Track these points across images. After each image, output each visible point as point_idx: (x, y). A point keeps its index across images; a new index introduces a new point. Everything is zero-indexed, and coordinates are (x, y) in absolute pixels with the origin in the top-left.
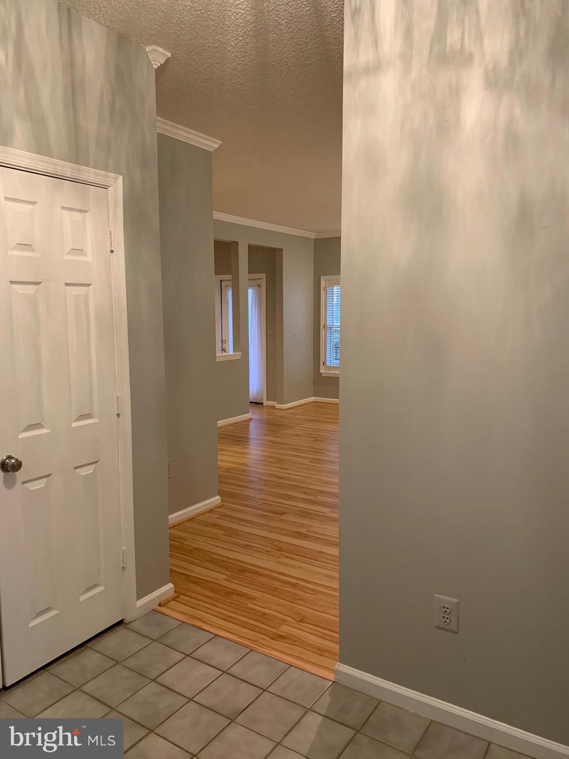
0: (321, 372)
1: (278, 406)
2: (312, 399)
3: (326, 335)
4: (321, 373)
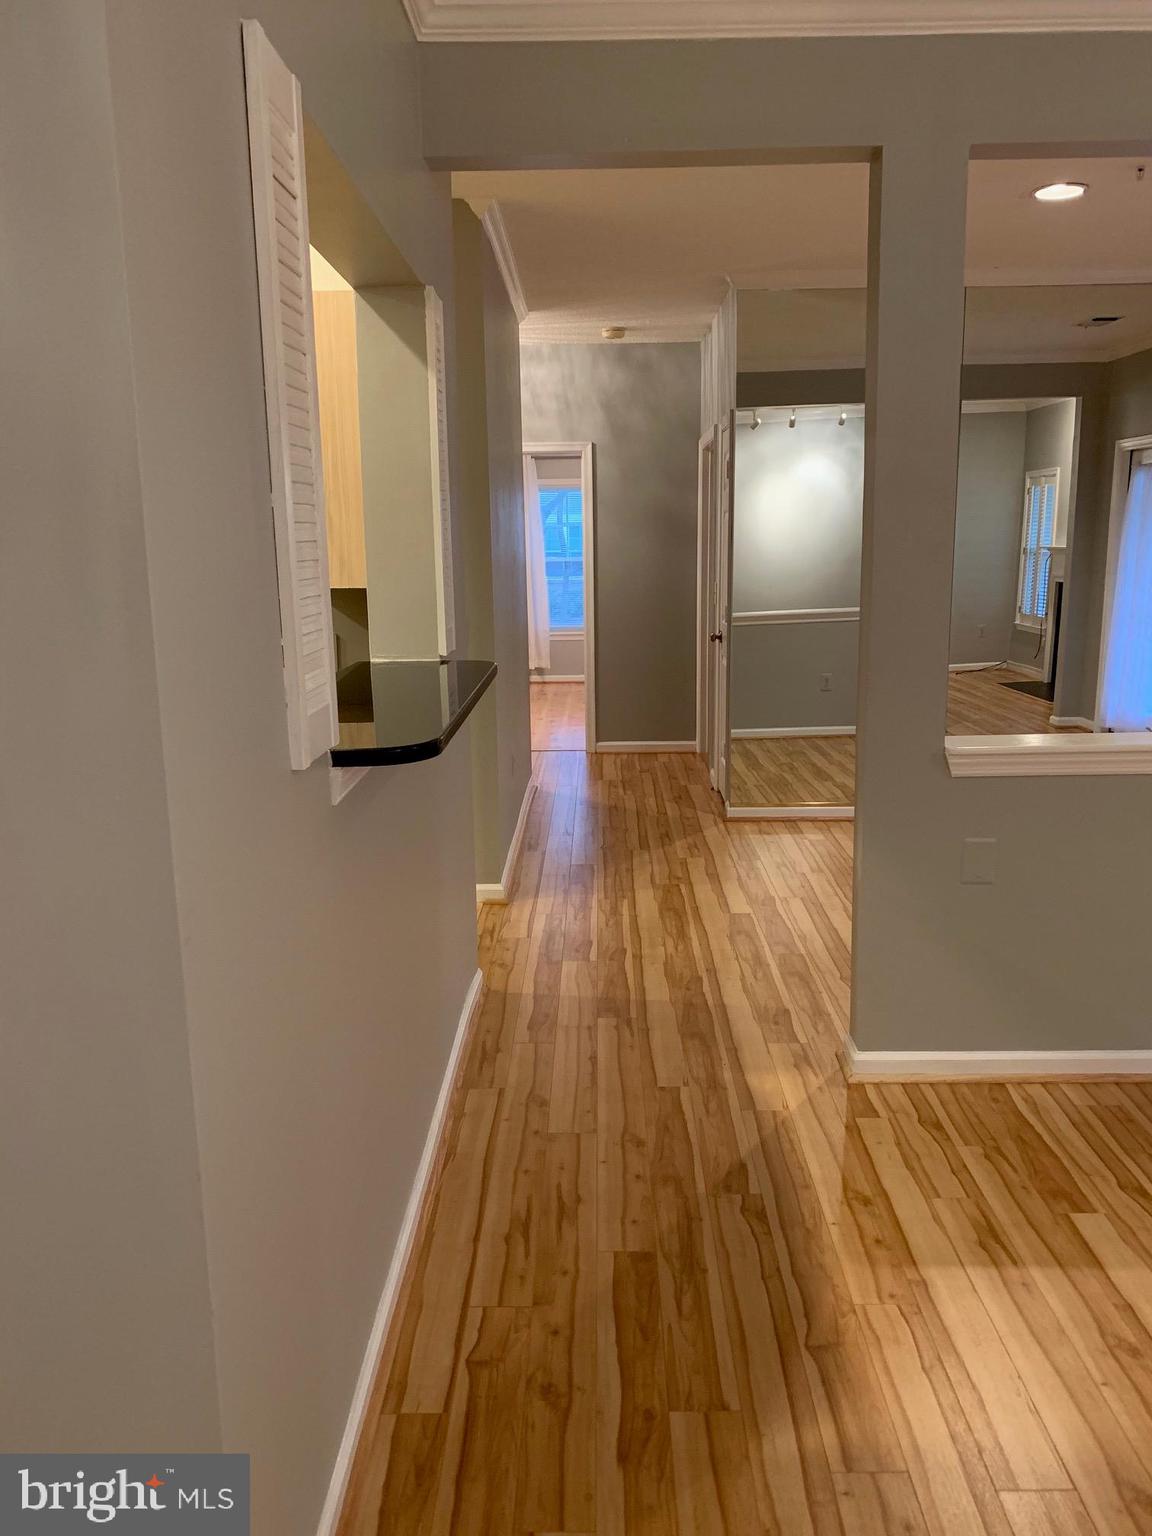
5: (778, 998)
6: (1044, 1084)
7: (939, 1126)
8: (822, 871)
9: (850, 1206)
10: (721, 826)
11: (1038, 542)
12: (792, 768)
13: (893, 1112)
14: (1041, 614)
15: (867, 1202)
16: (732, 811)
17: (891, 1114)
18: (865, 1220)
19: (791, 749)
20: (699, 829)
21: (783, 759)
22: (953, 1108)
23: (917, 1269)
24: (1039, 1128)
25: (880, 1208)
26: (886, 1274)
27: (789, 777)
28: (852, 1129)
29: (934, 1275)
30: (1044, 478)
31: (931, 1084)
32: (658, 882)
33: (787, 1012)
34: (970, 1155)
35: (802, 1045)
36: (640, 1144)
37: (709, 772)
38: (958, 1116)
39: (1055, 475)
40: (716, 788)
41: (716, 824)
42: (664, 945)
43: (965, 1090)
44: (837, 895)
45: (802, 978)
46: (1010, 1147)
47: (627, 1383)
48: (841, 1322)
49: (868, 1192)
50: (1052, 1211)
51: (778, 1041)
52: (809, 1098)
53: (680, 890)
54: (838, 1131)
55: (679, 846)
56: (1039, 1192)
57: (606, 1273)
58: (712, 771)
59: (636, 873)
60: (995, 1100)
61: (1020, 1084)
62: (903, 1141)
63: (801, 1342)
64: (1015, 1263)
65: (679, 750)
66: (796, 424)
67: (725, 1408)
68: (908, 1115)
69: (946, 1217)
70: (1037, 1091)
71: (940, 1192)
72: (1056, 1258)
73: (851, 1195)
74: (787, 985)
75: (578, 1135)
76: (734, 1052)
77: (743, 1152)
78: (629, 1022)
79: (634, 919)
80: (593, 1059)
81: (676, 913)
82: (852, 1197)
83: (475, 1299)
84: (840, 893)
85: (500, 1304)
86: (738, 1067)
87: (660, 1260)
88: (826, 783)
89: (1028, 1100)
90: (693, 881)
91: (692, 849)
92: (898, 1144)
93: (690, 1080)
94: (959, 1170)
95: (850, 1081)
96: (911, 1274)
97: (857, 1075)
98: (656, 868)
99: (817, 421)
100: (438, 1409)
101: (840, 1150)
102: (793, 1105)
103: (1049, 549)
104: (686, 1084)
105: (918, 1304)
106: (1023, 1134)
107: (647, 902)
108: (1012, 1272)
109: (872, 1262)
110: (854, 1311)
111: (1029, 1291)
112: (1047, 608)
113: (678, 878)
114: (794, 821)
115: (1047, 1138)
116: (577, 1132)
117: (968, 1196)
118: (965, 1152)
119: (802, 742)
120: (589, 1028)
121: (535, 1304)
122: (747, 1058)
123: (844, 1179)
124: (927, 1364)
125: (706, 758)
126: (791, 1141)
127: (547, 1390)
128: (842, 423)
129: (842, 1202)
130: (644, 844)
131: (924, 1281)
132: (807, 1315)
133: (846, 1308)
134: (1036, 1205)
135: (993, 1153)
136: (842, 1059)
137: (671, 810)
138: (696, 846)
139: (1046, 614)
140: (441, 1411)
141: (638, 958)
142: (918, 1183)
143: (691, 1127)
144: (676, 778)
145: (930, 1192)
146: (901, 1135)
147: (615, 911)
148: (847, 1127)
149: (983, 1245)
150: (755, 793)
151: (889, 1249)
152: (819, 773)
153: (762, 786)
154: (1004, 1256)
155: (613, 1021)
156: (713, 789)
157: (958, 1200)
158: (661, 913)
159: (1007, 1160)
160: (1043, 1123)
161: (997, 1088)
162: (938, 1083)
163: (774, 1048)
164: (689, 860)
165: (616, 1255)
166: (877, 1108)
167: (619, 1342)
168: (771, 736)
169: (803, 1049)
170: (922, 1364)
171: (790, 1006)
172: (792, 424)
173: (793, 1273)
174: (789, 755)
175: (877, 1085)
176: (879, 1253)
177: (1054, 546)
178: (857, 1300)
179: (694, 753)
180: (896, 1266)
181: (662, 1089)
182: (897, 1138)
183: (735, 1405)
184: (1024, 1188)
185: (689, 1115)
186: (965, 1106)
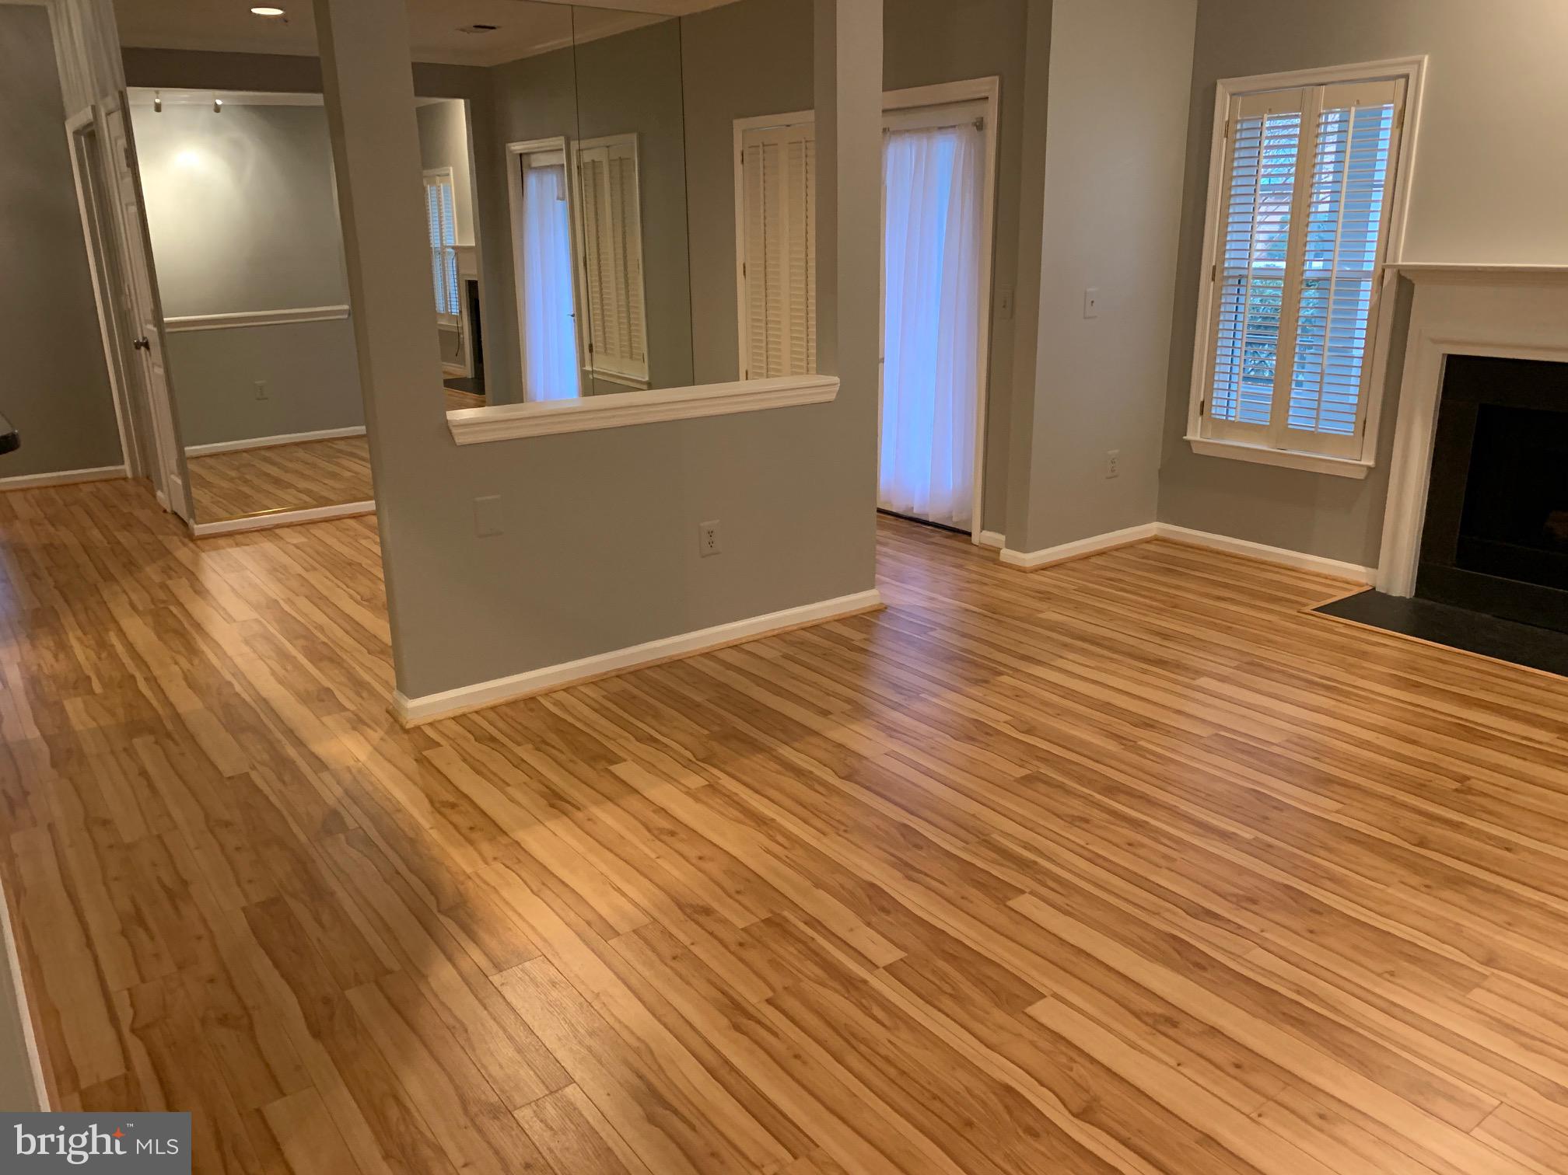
0: (1188, 437)
1: (1008, 555)
2: (1153, 528)
3: (1217, 305)
4: (1189, 442)
5: (314, 680)
6: (565, 690)
7: (493, 739)
8: (315, 569)
9: (440, 813)
10: (191, 545)
11: (441, 240)
12: (246, 481)
13: (453, 740)
14: (455, 311)
15: (453, 806)
16: (199, 529)
17: (451, 742)
18: (456, 818)
19: (236, 463)
20: (166, 552)
21: (233, 474)
22: (501, 724)
23: (507, 835)
24: (570, 719)
25: (465, 806)
26: (486, 848)
27: (246, 490)
28: (421, 761)
29: (520, 835)
30: (438, 178)
31: (476, 712)
32: (141, 608)
33: (328, 690)
34: (525, 752)
35: (353, 712)
36: (227, 824)
37: (154, 496)
38: (508, 731)
39: (448, 175)
40: (169, 510)
41: (184, 545)
42: (176, 663)
43: (504, 708)
44: (339, 587)
45: (331, 660)
46: (553, 738)
47: (296, 987)
48: (461, 888)
49: (451, 799)
50: (595, 769)
51: (329, 714)
52: (375, 749)
53: (171, 612)
54: (411, 765)
55: (152, 572)
56: (584, 761)
57: (241, 925)
58: (159, 494)
59: (111, 605)
60: (532, 710)
61: (548, 693)
62: (467, 757)
63: (435, 911)
64: (578, 809)
65: (104, 477)
66: (163, 109)
67: (389, 972)
68: (465, 738)
69: (518, 796)
70: (562, 696)
71: (507, 780)
72: (608, 798)
73: (438, 805)
74: (320, 669)
75: (159, 837)
76: (291, 733)
77: (331, 801)
78: (169, 735)
79: (131, 648)
80: (143, 773)
81: (176, 632)
82: (439, 807)
83: (113, 986)
84: (340, 584)
85: (143, 980)
86: (299, 743)
87: (287, 899)
88: (289, 490)
89: (557, 703)
90: (181, 600)
91: (167, 571)
92: (465, 760)
93: (256, 765)
94: (519, 764)
95: (408, 726)
96: (504, 840)
97: (411, 721)
98: (134, 597)
99: (184, 105)
100: (120, 1071)
101: (418, 778)
102: (363, 757)
103: (453, 248)
104: (254, 768)
105: (518, 856)
106: (561, 727)
107: (139, 630)
108: (579, 815)
109: (471, 842)
110: (470, 878)
111: (595, 823)
112: (460, 305)
113: (164, 602)
114: (269, 529)
115: (579, 725)
116: (155, 833)
117: (531, 778)
118: (521, 751)
119: (245, 454)
120: (125, 750)
121: (181, 967)
122: (304, 734)
123: (427, 796)
124: (535, 889)
125: (148, 480)
126: (372, 783)
127: (224, 1021)
128: (217, 109)
129: (433, 812)
130: (108, 577)
131: (517, 842)
132: (432, 893)
133: (462, 878)
134: (583, 769)
135: (540, 745)
136: (394, 714)
137: (123, 537)
138: (171, 569)
139: (461, 312)
140: (123, 1071)
141: (152, 680)
142: (489, 780)
143: (273, 798)
144: (114, 507)
145: (502, 784)
146: (464, 754)
147: (102, 645)
148: (416, 760)
149: (552, 806)
150: (215, 509)
151: (482, 830)
152: (277, 482)
153: (219, 502)
154: (570, 807)
155: (151, 738)
156: (165, 511)
157: (525, 783)
158: (160, 638)
159: (554, 747)
160: (571, 714)
161: (531, 700)
162: (482, 709)
163: (326, 719)
164: (169, 582)
165: (244, 909)
166: (436, 740)
167: (277, 965)
168: (208, 452)
169: (356, 715)
170: (532, 890)
171: (327, 684)
172: (158, 108)
173: (411, 871)
174: (237, 469)
175: (431, 724)
176: (474, 836)
177: (457, 244)
178: (469, 870)
179: (125, 479)
180: (492, 840)
181: (229, 778)
182: (461, 755)
183: (396, 967)
184: (571, 761)
185: (266, 790)
186: (510, 720)
